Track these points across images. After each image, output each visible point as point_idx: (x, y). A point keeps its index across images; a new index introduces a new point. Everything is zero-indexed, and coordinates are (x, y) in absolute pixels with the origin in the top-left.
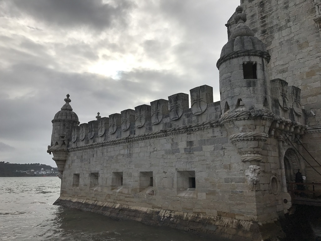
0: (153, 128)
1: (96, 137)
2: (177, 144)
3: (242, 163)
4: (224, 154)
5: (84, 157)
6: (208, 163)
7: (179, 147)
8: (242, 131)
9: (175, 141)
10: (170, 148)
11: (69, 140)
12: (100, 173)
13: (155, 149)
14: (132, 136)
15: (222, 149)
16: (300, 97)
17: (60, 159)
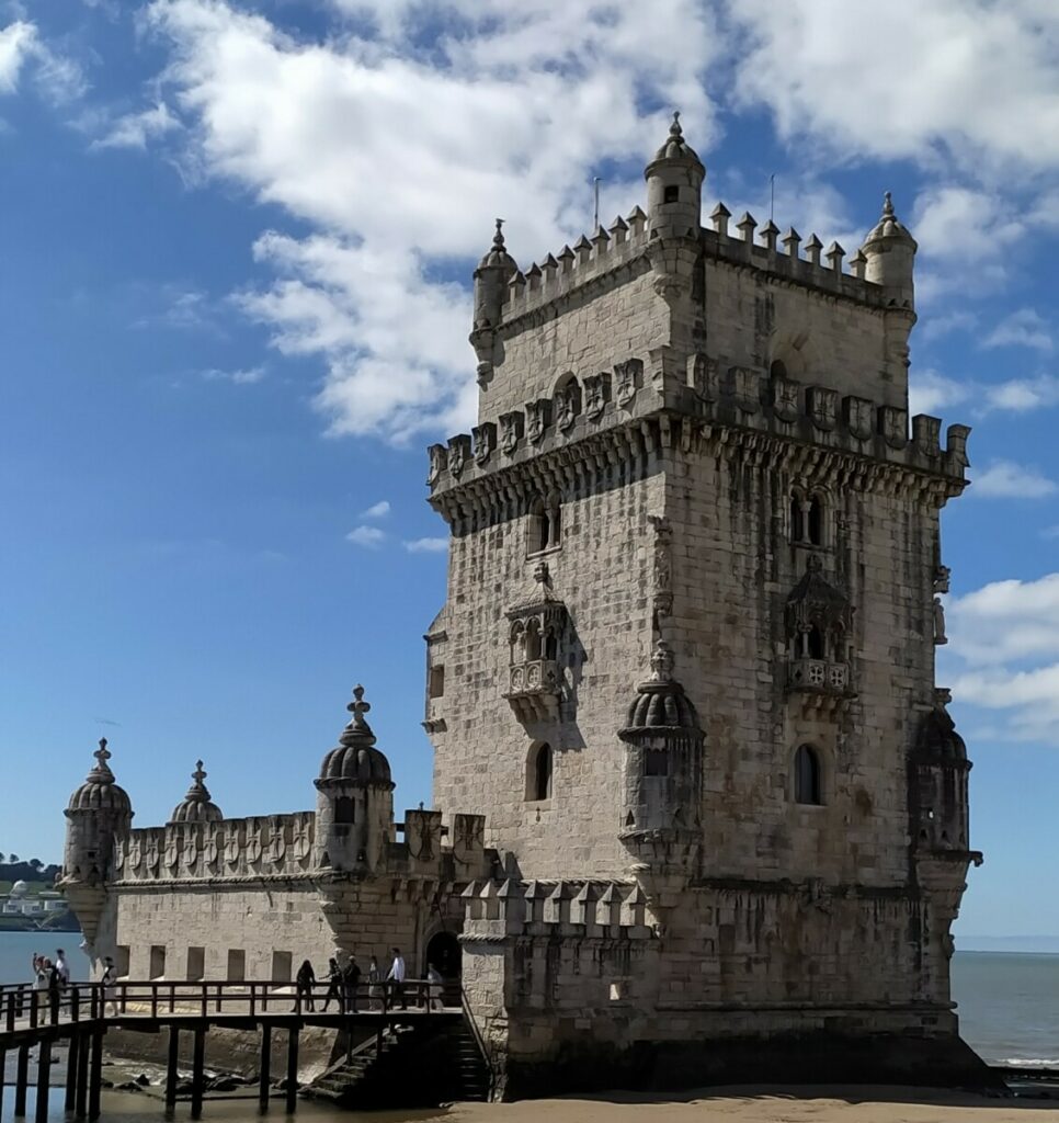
1: (160, 867)
2: (275, 905)
5: (138, 909)
7: (278, 911)
9: (274, 902)
10: (268, 911)
11: (108, 861)
13: (250, 910)
14: (219, 877)
16: (481, 830)
17: (85, 907)
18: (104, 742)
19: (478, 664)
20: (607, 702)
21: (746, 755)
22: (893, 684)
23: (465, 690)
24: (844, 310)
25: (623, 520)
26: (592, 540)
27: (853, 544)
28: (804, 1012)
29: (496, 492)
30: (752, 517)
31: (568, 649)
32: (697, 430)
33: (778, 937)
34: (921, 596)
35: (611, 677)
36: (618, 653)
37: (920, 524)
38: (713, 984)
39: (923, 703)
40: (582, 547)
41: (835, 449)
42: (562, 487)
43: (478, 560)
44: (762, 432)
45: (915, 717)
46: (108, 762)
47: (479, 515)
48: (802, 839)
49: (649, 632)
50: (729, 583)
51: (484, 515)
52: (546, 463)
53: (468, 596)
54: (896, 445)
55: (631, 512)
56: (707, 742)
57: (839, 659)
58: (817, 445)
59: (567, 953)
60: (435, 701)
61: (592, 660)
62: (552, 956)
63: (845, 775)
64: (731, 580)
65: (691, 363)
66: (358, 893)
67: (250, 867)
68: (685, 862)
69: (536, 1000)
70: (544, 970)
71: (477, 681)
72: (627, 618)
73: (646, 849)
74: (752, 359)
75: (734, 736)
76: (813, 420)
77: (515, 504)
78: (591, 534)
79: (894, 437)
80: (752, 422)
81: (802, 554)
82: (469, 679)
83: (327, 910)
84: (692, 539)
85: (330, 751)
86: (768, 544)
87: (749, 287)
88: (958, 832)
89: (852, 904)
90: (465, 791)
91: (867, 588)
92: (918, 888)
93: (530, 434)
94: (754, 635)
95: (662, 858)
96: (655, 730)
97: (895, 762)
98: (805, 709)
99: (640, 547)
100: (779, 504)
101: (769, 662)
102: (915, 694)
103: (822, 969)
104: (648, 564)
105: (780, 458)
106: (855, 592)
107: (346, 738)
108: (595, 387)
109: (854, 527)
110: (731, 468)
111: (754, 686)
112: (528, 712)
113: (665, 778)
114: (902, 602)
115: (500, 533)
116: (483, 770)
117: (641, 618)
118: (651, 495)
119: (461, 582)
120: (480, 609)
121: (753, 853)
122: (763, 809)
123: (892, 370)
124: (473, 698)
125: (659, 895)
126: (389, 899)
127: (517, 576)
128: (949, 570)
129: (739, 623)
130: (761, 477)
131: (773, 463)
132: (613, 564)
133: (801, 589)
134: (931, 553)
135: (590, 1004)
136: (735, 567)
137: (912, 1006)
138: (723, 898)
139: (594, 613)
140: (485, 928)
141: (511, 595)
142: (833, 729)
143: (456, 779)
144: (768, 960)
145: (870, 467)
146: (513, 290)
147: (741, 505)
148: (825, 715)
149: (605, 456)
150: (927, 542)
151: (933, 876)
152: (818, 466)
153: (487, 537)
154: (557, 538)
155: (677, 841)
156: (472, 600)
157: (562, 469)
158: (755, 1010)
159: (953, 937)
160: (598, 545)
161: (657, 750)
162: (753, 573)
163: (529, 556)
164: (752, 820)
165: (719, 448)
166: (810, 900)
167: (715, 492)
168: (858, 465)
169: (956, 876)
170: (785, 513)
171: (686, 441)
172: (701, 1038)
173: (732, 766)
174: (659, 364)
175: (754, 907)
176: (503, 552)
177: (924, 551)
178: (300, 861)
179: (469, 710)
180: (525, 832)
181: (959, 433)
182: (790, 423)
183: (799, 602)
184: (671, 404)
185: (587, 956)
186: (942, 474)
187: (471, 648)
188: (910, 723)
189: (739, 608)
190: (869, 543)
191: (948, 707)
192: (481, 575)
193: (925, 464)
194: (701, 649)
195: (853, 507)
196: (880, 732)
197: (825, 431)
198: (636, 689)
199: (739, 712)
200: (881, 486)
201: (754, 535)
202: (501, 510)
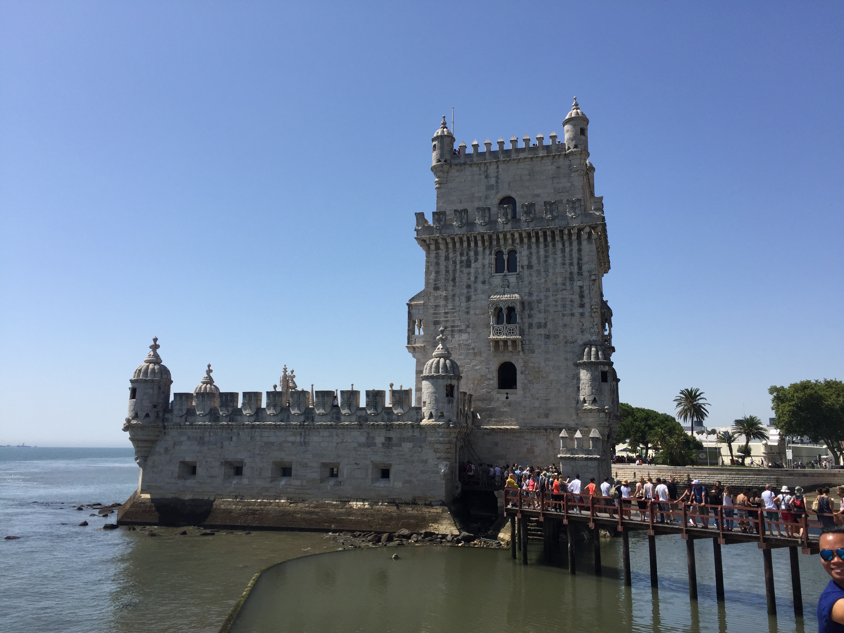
0: (343, 418)
1: (235, 415)
2: (373, 438)
3: (437, 459)
4: (422, 451)
5: (206, 439)
6: (406, 457)
7: (376, 441)
8: (441, 437)
9: (371, 435)
10: (365, 442)
11: (166, 410)
13: (345, 440)
15: (421, 447)
16: (472, 401)
18: (155, 340)
19: (453, 321)
20: (559, 347)
25: (565, 266)
26: (543, 274)
29: (469, 242)
31: (526, 320)
35: (561, 336)
36: (565, 326)
40: (534, 274)
42: (518, 246)
43: (451, 272)
46: (158, 351)
47: (451, 251)
49: (588, 319)
51: (455, 251)
52: (513, 235)
53: (443, 288)
55: (571, 264)
61: (545, 328)
71: (452, 329)
72: (571, 310)
77: (480, 249)
78: (542, 270)
82: (446, 328)
95: (608, 419)
96: (606, 362)
99: (579, 280)
104: (585, 288)
108: (550, 206)
112: (502, 347)
113: (608, 384)
115: (469, 261)
118: (585, 259)
119: (436, 281)
120: (454, 296)
124: (450, 338)
127: (484, 282)
132: (559, 286)
139: (546, 306)
140: (580, 452)
141: (479, 291)
149: (554, 237)
153: (458, 262)
154: (513, 270)
156: (446, 290)
157: (522, 238)
160: (547, 276)
161: (605, 371)
163: (493, 275)
176: (472, 270)
180: (497, 404)
187: (446, 313)
192: (454, 280)
198: (580, 342)
202: (469, 250)
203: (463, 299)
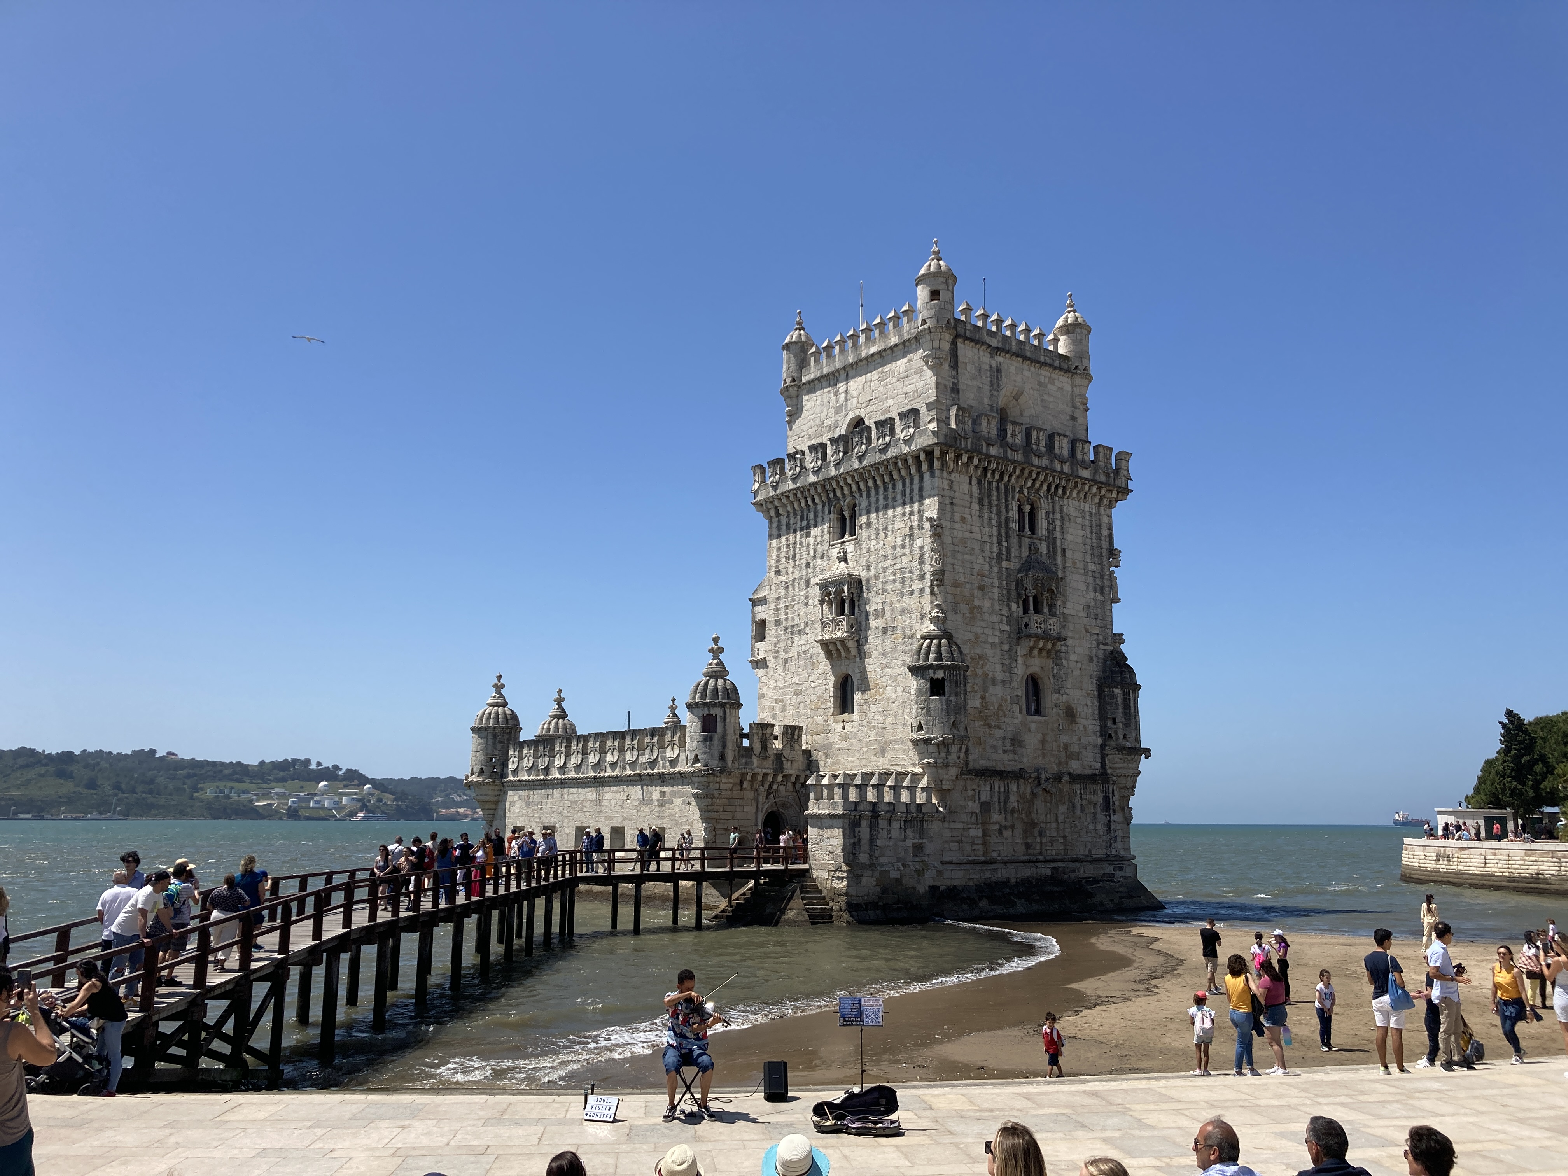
2: (650, 794)
4: (689, 809)
5: (531, 799)
6: (676, 818)
7: (653, 797)
8: (697, 789)
9: (649, 791)
10: (644, 798)
11: (504, 764)
12: (557, 826)
13: (628, 797)
14: (602, 774)
15: (688, 803)
16: (800, 736)
17: (487, 798)
18: (499, 678)
19: (793, 619)
20: (896, 645)
21: (994, 682)
22: (1087, 631)
23: (783, 637)
24: (1045, 372)
25: (905, 521)
26: (881, 532)
27: (1058, 534)
28: (1037, 864)
29: (806, 498)
30: (993, 516)
32: (958, 457)
33: (1018, 811)
34: (1102, 569)
35: (899, 628)
36: (903, 611)
37: (1100, 519)
38: (977, 844)
39: (1106, 644)
40: (873, 537)
41: (1046, 469)
42: (857, 496)
43: (791, 546)
44: (1001, 458)
45: (1101, 654)
46: (503, 691)
47: (792, 514)
48: (1032, 741)
49: (927, 597)
50: (980, 563)
51: (795, 514)
52: (845, 479)
53: (784, 571)
54: (1085, 465)
55: (912, 517)
56: (968, 674)
57: (1052, 614)
58: (1033, 466)
59: (882, 823)
60: (758, 645)
61: (882, 617)
62: (873, 826)
63: (1057, 695)
64: (980, 560)
65: (953, 411)
66: (719, 783)
67: (628, 767)
68: (959, 758)
69: (864, 858)
70: (868, 837)
71: (793, 631)
72: (910, 586)
73: (932, 748)
74: (989, 408)
75: (986, 668)
76: (1032, 449)
77: (820, 507)
78: (881, 528)
79: (1083, 461)
80: (993, 451)
81: (1026, 541)
82: (786, 629)
83: (696, 796)
84: (955, 532)
85: (698, 681)
86: (1004, 535)
87: (985, 357)
88: (1134, 735)
89: (1067, 788)
90: (784, 709)
91: (1067, 565)
92: (1107, 775)
93: (832, 459)
94: (996, 598)
95: (943, 755)
96: (937, 665)
97: (1091, 686)
98: (1031, 649)
99: (919, 537)
100: (1010, 507)
101: (1007, 617)
102: (1101, 638)
103: (1048, 833)
104: (925, 549)
105: (1010, 475)
106: (1060, 567)
107: (709, 673)
108: (883, 426)
109: (1058, 523)
110: (979, 482)
111: (997, 633)
112: (834, 652)
113: (944, 698)
114: (1090, 574)
116: (798, 694)
117: (921, 586)
119: (778, 561)
120: (794, 580)
121: (1000, 751)
122: (1007, 720)
123: (1078, 414)
124: (789, 642)
125: (941, 781)
126: (739, 787)
127: (822, 557)
128: (1120, 551)
129: (987, 590)
130: (998, 488)
131: (1006, 479)
132: (898, 549)
133: (1028, 565)
134: (1108, 540)
135: (899, 860)
136: (983, 551)
137: (1107, 859)
138: (982, 784)
139: (884, 583)
140: (826, 806)
141: (818, 571)
142: (1049, 663)
143: (777, 700)
144: (1012, 827)
145: (1068, 480)
146: (812, 359)
147: (986, 508)
148: (1044, 654)
149: (891, 474)
150: (1105, 532)
151: (1117, 766)
152: (1034, 480)
153: (798, 530)
154: (853, 533)
155: (953, 743)
156: (787, 573)
157: (857, 483)
158: (1005, 863)
159: (1131, 809)
160: (886, 536)
161: (938, 679)
162: (995, 554)
163: (831, 543)
164: (999, 727)
165: (972, 469)
166: (1039, 784)
167: (969, 499)
168: (1061, 479)
169: (1134, 766)
170: (1014, 514)
171: (951, 465)
172: (971, 883)
173: (985, 690)
174: (933, 412)
175: (1002, 789)
176: (811, 540)
177: (1103, 539)
178: (671, 762)
179: (786, 651)
180: (834, 737)
181: (1124, 457)
182: (1017, 451)
183: (1026, 575)
184: (942, 440)
185: (896, 825)
186: (1114, 486)
187: (787, 607)
188: (1098, 658)
189: (986, 579)
190: (1068, 533)
191: (1122, 647)
192: (794, 556)
193: (1103, 478)
194: (964, 608)
195: (1057, 508)
196: (1079, 665)
197: (1039, 457)
198: (919, 636)
199: (989, 652)
200: (1075, 494)
201: (995, 528)
202: (809, 510)
203: (803, 586)
